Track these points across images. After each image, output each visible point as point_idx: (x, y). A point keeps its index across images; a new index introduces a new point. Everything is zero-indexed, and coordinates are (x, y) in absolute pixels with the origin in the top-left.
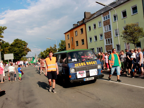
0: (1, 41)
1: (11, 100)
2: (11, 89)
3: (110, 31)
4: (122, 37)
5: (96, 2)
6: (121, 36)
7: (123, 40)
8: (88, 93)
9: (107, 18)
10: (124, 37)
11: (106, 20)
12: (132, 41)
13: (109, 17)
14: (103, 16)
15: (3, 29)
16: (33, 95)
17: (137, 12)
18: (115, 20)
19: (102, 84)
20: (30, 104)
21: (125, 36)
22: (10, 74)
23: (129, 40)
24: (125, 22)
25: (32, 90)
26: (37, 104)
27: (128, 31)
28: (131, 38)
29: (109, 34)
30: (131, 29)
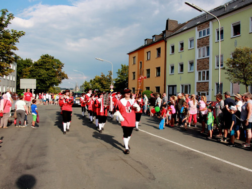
0: (13, 56)
1: (5, 158)
2: (12, 140)
3: (208, 57)
4: (226, 71)
5: (186, 3)
6: (224, 68)
7: (227, 76)
8: (138, 164)
9: (204, 34)
10: (229, 70)
11: (202, 37)
12: (242, 80)
13: (208, 33)
14: (198, 30)
15: (19, 35)
16: (45, 155)
18: (218, 39)
19: (171, 150)
20: (32, 170)
21: (232, 69)
22: (17, 114)
23: (238, 77)
24: (236, 44)
25: (47, 147)
26: (43, 171)
27: (236, 60)
28: (240, 74)
29: (206, 63)
30: (242, 58)
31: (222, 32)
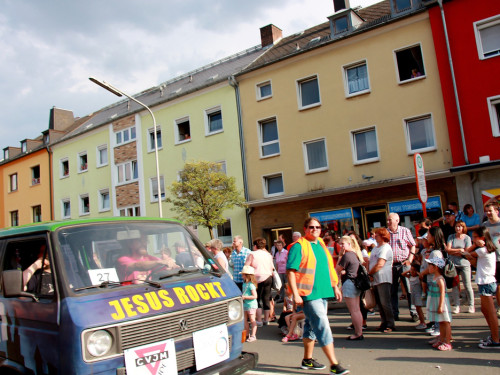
3: (136, 180)
4: (171, 205)
5: (91, 79)
6: (168, 200)
7: (175, 214)
9: (126, 138)
10: (176, 204)
11: (123, 143)
12: (203, 220)
13: (134, 136)
14: (115, 130)
17: (221, 127)
18: (153, 146)
21: (182, 201)
23: (194, 214)
24: (184, 155)
27: (188, 184)
28: (198, 208)
29: (132, 192)
30: (198, 179)
31: (159, 133)
